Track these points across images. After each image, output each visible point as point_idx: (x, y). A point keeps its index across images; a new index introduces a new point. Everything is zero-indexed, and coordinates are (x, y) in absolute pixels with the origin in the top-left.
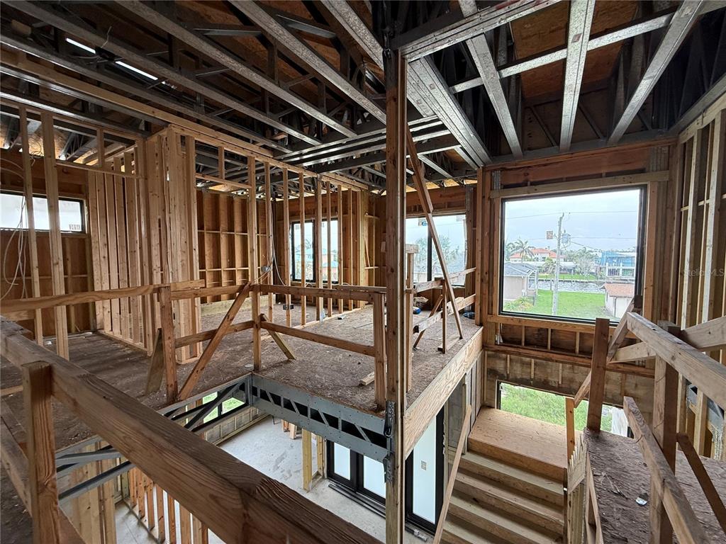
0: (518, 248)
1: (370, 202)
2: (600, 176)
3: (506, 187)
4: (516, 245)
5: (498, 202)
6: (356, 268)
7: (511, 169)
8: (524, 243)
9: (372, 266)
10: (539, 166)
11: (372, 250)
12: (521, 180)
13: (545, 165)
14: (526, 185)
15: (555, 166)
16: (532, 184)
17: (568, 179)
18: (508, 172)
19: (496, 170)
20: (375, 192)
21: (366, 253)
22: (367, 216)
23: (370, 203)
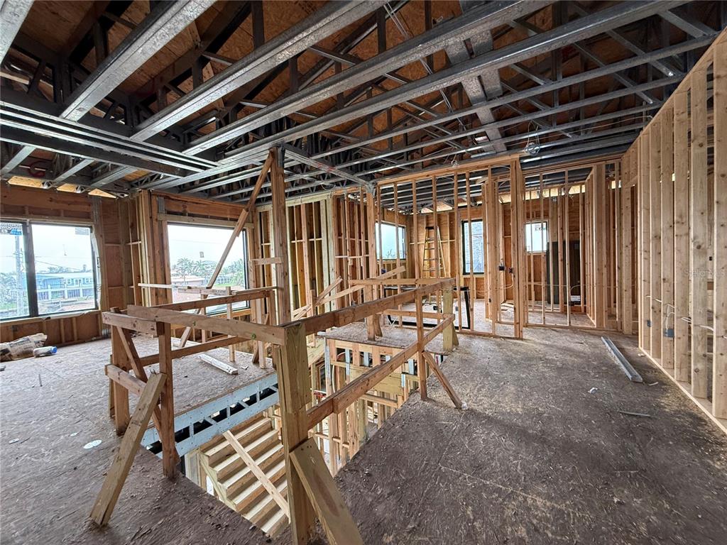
2: (226, 219)
3: (169, 213)
5: (164, 223)
7: (173, 199)
10: (193, 203)
12: (181, 210)
13: (197, 203)
14: (185, 215)
15: (203, 206)
16: (190, 215)
17: (212, 217)
18: (172, 201)
19: (160, 196)
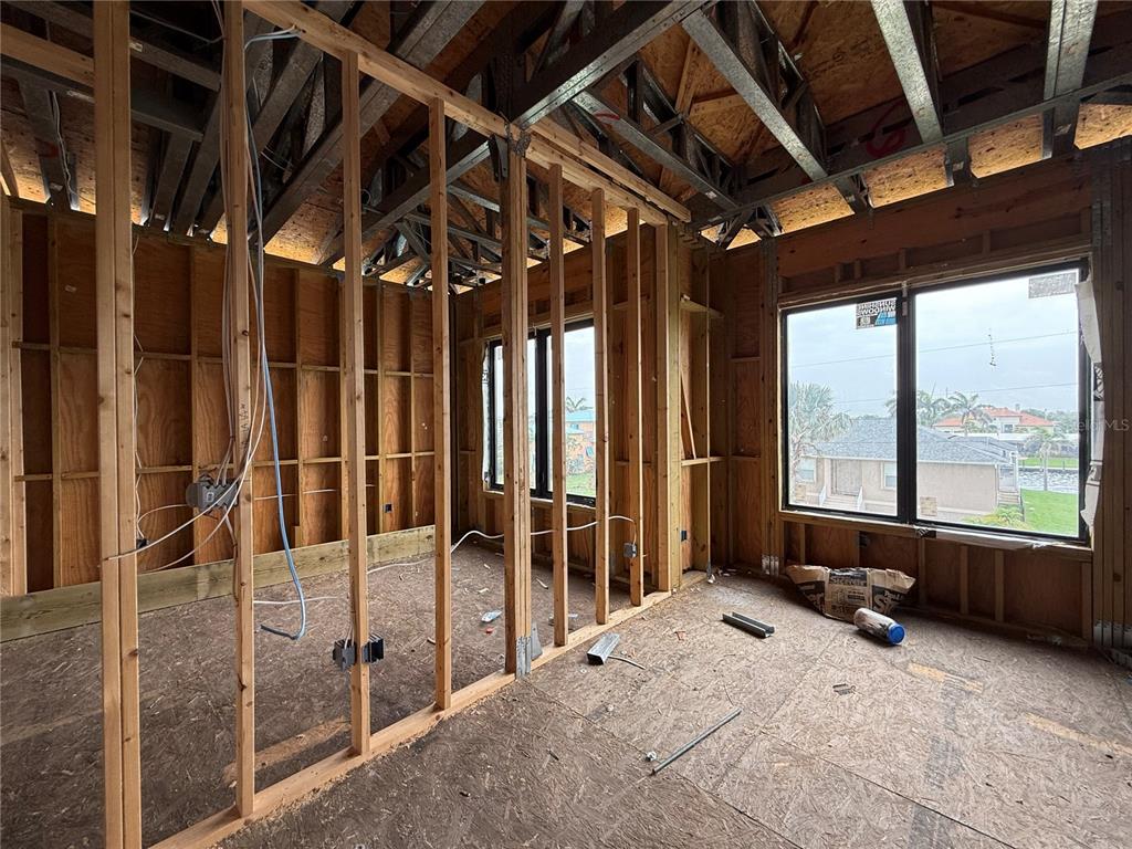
0: (955, 408)
1: (694, 268)
4: (952, 402)
6: (654, 462)
8: (968, 398)
9: (703, 456)
11: (703, 409)
20: (711, 234)
21: (684, 416)
22: (687, 304)
23: (695, 270)
